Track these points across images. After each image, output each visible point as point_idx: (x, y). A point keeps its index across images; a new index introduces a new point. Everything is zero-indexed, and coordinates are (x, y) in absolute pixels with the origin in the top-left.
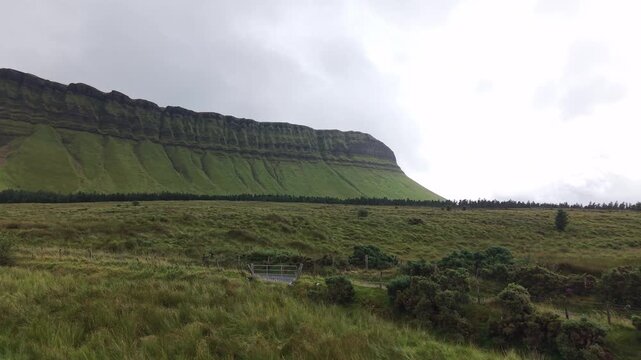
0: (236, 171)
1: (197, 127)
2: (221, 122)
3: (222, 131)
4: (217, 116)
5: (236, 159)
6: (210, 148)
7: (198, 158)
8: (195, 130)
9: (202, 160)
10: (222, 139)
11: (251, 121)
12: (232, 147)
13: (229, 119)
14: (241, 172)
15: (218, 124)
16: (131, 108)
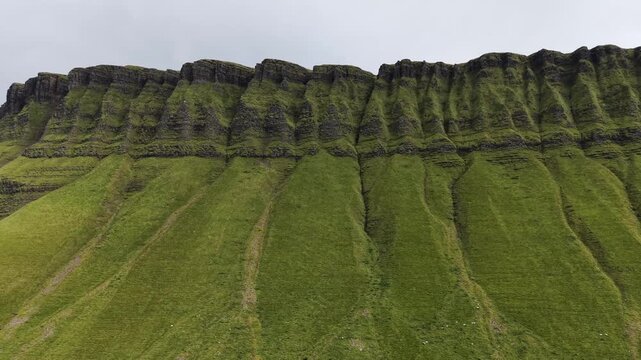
0: (568, 210)
1: (453, 97)
2: (516, 72)
3: (519, 93)
4: (504, 60)
5: (566, 165)
6: (480, 146)
7: (443, 181)
8: (445, 106)
9: (454, 186)
10: (519, 117)
11: (608, 50)
12: (550, 131)
13: (541, 61)
14: (586, 212)
15: (508, 77)
16: (300, 86)
